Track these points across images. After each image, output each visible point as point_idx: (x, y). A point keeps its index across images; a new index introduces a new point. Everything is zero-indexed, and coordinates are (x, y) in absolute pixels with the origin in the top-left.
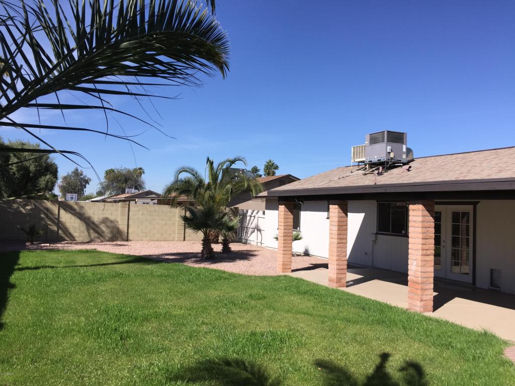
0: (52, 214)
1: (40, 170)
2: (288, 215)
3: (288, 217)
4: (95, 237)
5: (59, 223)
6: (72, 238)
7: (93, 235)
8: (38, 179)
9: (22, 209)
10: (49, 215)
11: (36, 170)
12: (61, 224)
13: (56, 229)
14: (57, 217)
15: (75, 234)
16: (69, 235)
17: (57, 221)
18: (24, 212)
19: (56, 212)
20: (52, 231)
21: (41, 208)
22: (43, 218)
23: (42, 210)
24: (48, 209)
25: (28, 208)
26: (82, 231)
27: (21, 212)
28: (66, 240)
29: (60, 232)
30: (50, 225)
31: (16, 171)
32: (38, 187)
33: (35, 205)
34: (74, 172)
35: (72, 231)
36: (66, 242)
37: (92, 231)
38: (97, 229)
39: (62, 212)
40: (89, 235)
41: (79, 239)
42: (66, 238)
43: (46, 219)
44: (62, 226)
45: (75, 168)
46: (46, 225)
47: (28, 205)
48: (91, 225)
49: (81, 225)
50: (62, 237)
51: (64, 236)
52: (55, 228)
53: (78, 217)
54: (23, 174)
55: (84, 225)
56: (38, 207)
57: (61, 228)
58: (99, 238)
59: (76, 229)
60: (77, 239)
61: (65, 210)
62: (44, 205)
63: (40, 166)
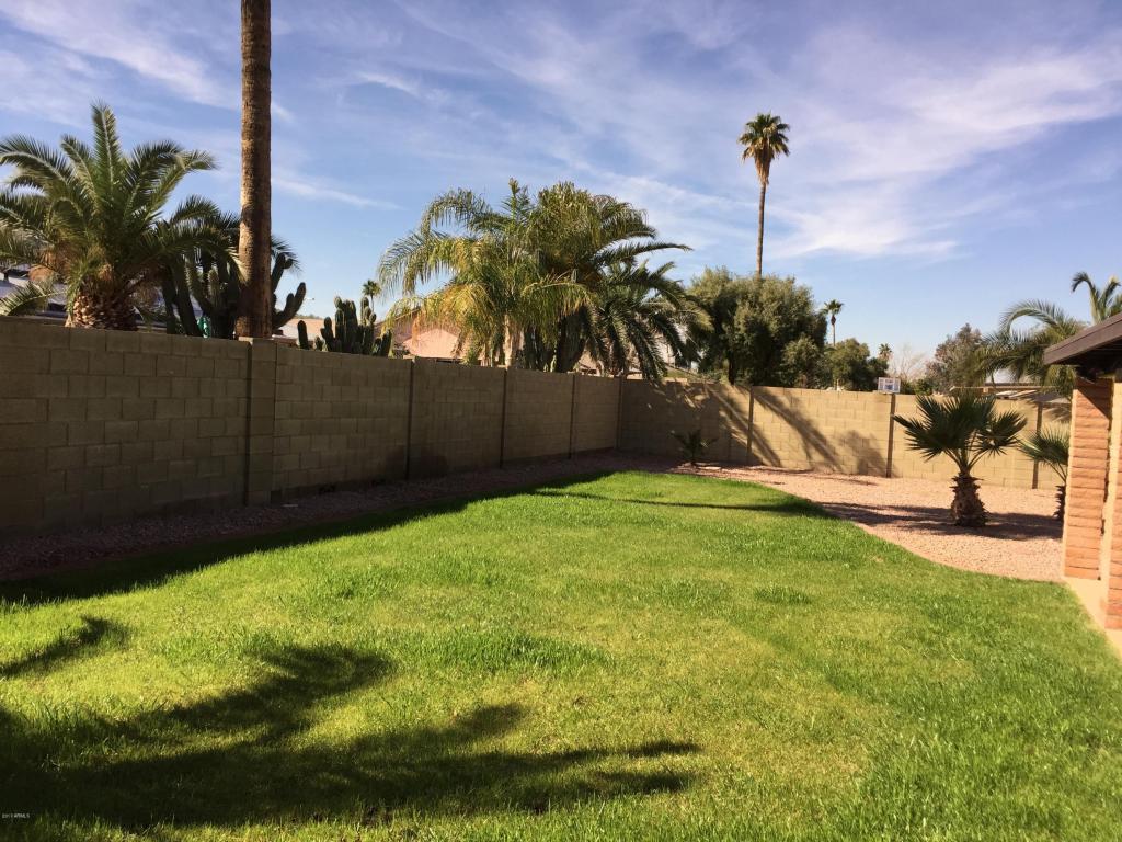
0: (739, 411)
1: (787, 329)
2: (1089, 417)
3: (1088, 421)
4: (821, 463)
5: (750, 429)
6: (775, 460)
7: (817, 457)
8: (783, 347)
9: (689, 400)
10: (735, 413)
11: (780, 330)
12: (757, 432)
13: (746, 442)
14: (748, 417)
15: (781, 454)
16: (769, 453)
17: (747, 426)
18: (692, 405)
19: (746, 407)
20: (739, 445)
21: (722, 400)
22: (723, 418)
23: (723, 405)
24: (731, 401)
25: (699, 398)
26: (794, 449)
27: (687, 404)
28: (763, 464)
29: (753, 447)
30: (735, 433)
31: (746, 332)
32: (784, 362)
33: (711, 394)
34: (960, 335)
35: (774, 446)
36: (761, 467)
37: (813, 450)
38: (824, 447)
39: (757, 407)
40: (809, 456)
41: (787, 464)
42: (765, 461)
43: (729, 420)
44: (756, 436)
45: (964, 325)
46: (729, 432)
47: (699, 393)
48: (813, 437)
49: (793, 436)
50: (757, 458)
51: (760, 455)
52: (744, 439)
53: (785, 418)
54: (757, 337)
55: (799, 436)
56: (716, 398)
57: (755, 440)
58: (828, 466)
59: (783, 444)
60: (784, 463)
61: (762, 403)
62: (726, 393)
63: (788, 321)
